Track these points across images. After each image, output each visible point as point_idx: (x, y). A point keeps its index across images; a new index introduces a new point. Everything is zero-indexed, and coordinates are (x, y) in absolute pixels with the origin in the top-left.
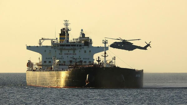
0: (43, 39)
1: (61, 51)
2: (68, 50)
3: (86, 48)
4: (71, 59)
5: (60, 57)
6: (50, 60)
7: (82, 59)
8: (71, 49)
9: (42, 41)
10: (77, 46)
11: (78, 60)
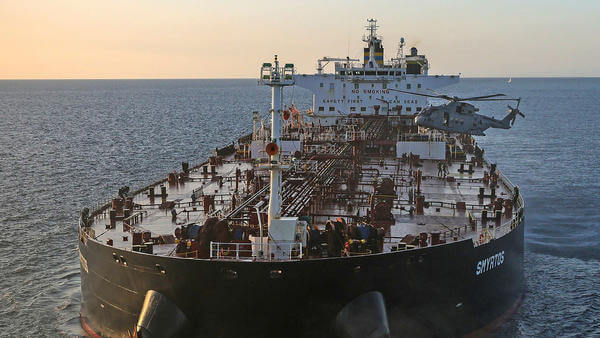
0: (325, 59)
1: (357, 86)
2: (372, 83)
3: (410, 78)
4: (378, 103)
5: (354, 97)
6: (332, 105)
7: (402, 103)
8: (378, 81)
9: (323, 63)
10: (392, 73)
11: (392, 105)
